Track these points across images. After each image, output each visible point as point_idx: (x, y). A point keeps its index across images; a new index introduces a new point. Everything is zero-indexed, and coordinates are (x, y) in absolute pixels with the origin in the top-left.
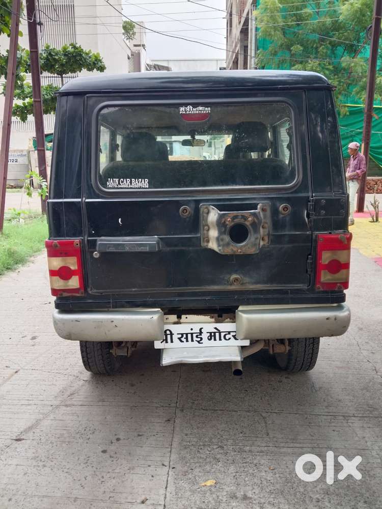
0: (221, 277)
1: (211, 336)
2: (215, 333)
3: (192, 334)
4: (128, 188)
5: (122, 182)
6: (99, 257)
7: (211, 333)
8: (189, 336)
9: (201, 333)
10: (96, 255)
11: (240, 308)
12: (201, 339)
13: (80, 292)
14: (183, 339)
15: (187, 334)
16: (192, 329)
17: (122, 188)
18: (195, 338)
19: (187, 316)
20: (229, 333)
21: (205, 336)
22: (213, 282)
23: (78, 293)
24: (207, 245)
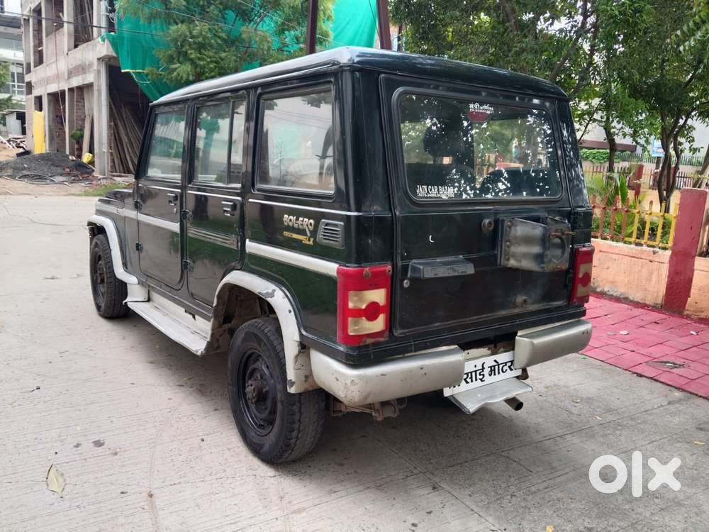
0: (509, 299)
1: (491, 371)
2: (494, 366)
3: (476, 371)
4: (435, 198)
5: (431, 190)
6: (409, 287)
7: (491, 367)
8: (474, 374)
9: (483, 368)
10: (406, 283)
11: (520, 333)
12: (483, 375)
13: (385, 336)
14: (469, 380)
15: (471, 373)
16: (475, 366)
17: (431, 197)
18: (478, 377)
19: (469, 351)
20: (506, 363)
21: (487, 371)
22: (503, 307)
23: (382, 337)
24: (507, 264)
